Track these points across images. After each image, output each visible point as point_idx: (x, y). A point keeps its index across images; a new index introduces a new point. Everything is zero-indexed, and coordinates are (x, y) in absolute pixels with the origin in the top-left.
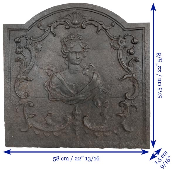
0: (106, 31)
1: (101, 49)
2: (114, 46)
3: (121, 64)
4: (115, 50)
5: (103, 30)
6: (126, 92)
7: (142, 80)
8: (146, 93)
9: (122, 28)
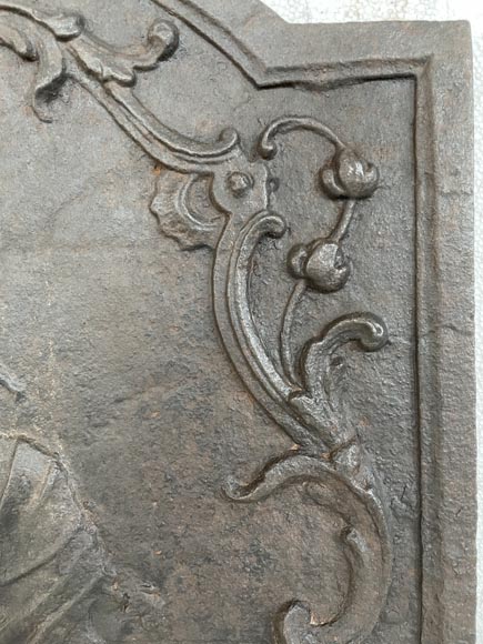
0: (108, 92)
1: (75, 248)
2: (176, 221)
3: (243, 370)
4: (192, 249)
5: (83, 86)
6: (289, 596)
7: (414, 498)
8: (441, 610)
9: (245, 63)
